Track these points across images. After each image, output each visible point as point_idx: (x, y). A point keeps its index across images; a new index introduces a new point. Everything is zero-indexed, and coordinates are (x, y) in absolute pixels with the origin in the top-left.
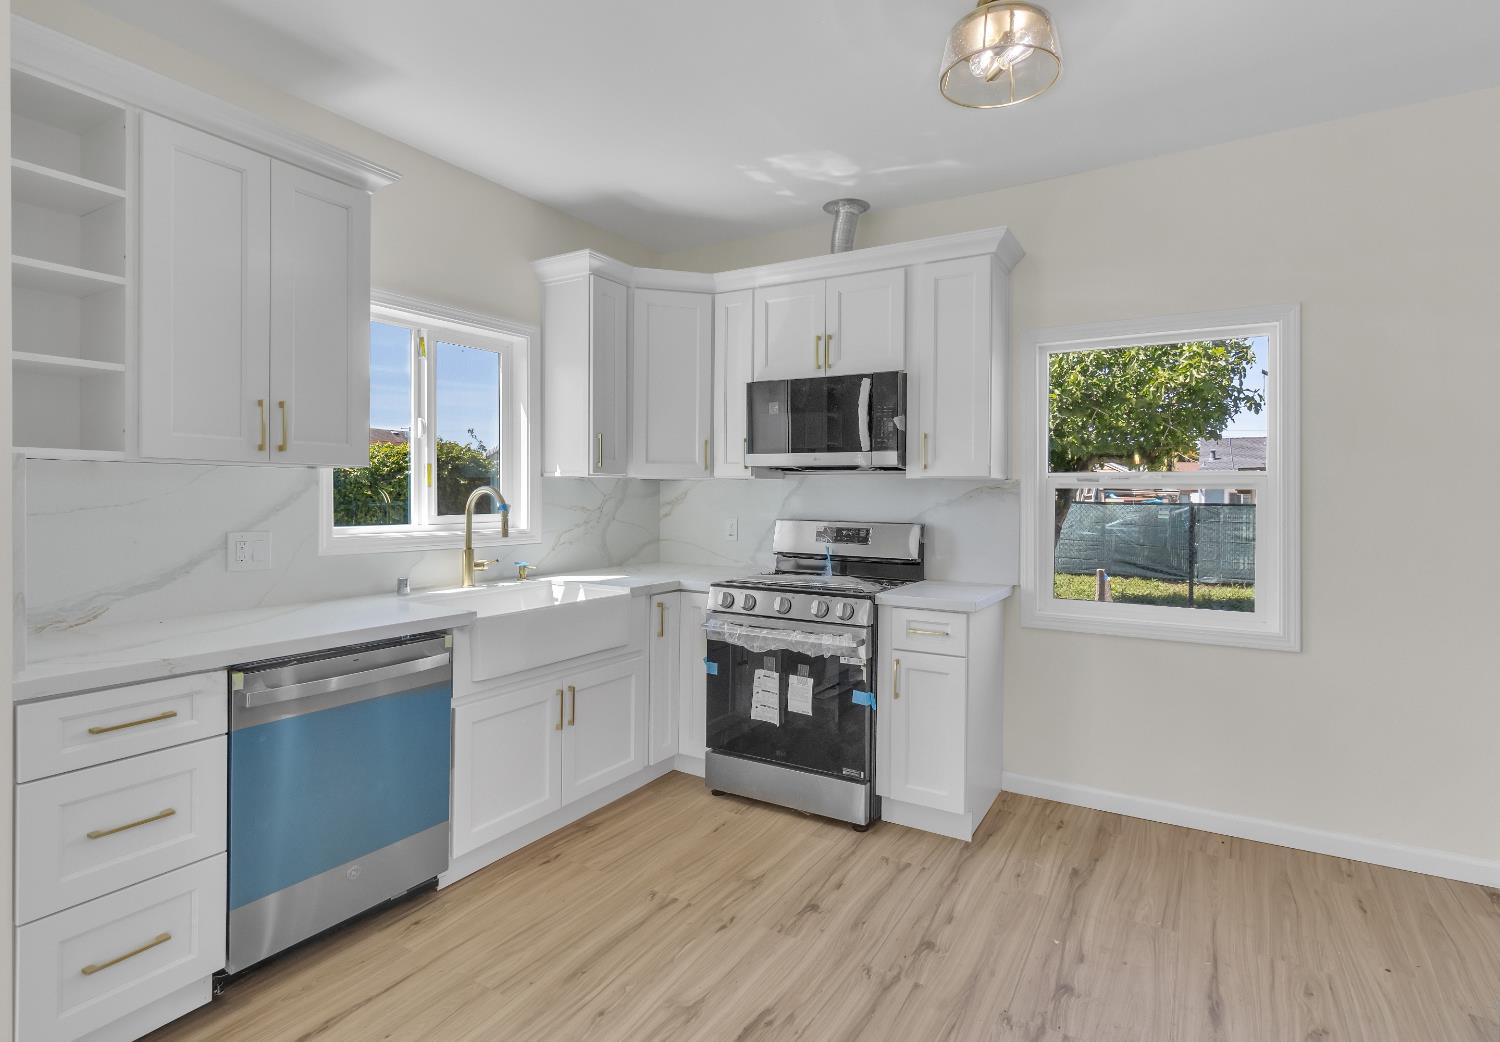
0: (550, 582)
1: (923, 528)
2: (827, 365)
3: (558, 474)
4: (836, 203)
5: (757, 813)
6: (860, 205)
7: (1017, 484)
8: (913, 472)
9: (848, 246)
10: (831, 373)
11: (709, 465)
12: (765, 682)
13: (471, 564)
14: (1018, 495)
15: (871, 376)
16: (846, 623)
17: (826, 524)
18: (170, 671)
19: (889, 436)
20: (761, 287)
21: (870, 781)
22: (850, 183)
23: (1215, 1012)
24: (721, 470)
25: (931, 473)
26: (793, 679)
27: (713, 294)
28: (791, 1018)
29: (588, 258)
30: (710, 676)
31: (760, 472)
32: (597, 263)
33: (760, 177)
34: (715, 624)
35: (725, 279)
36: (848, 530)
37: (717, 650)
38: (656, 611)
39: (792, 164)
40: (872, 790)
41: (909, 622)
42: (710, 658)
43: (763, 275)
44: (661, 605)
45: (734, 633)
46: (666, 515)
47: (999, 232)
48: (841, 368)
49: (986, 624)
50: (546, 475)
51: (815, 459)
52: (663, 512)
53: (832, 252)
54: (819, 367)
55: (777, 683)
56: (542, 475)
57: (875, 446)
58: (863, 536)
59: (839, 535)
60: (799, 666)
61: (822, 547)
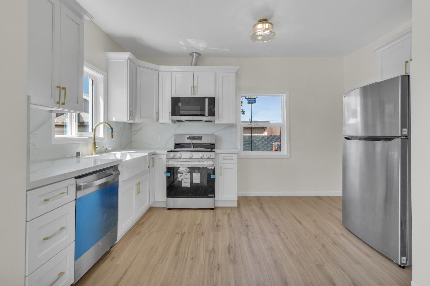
0: (115, 153)
1: (216, 136)
2: (194, 93)
3: (114, 120)
4: (193, 53)
6: (199, 54)
7: (236, 125)
8: (216, 122)
9: (196, 65)
10: (195, 96)
11: (158, 119)
12: (186, 177)
13: (95, 148)
15: (208, 98)
16: (209, 158)
17: (189, 136)
18: (65, 178)
19: (212, 113)
20: (174, 71)
21: (213, 197)
22: (201, 49)
23: (299, 222)
24: (161, 121)
26: (194, 174)
27: (158, 71)
28: (235, 245)
29: (129, 55)
30: (167, 177)
31: (173, 121)
32: (131, 57)
33: (181, 43)
34: (170, 163)
35: (162, 68)
36: (196, 137)
38: (151, 160)
39: (192, 42)
41: (223, 157)
42: (168, 172)
43: (175, 68)
44: (152, 158)
46: (134, 134)
48: (199, 95)
50: (109, 120)
51: (192, 118)
52: (133, 133)
53: (192, 65)
54: (192, 95)
55: (190, 176)
56: (107, 120)
57: (209, 115)
58: (200, 138)
59: (193, 138)
60: (196, 171)
61: (189, 142)
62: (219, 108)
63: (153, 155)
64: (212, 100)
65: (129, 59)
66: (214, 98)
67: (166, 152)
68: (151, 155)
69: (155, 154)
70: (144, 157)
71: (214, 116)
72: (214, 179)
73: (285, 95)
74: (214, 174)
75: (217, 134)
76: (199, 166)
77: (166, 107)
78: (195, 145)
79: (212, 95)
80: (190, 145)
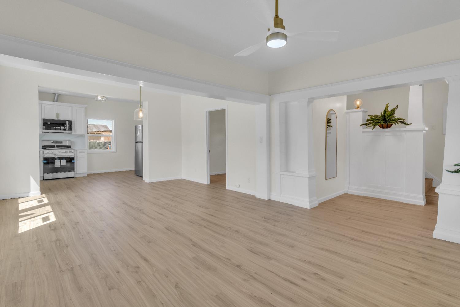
4: (55, 94)
5: (60, 180)
6: (59, 95)
8: (73, 133)
9: (57, 101)
10: (58, 119)
12: (57, 162)
15: (68, 121)
17: (53, 141)
19: (71, 129)
20: (43, 104)
21: (75, 171)
25: (77, 134)
26: (62, 161)
30: (44, 163)
36: (58, 142)
41: (79, 152)
42: (44, 160)
47: (86, 106)
53: (54, 101)
55: (60, 162)
57: (69, 130)
58: (61, 142)
59: (56, 142)
60: (63, 159)
61: (53, 144)
62: (75, 126)
64: (70, 122)
66: (72, 121)
71: (72, 130)
72: (74, 162)
73: (113, 120)
74: (74, 160)
75: (72, 140)
76: (64, 156)
78: (58, 146)
79: (70, 119)
80: (54, 147)
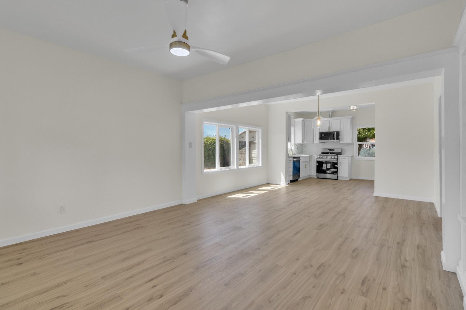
1: (342, 149)
2: (330, 130)
4: (330, 111)
7: (353, 143)
8: (341, 142)
9: (332, 117)
12: (324, 165)
14: (354, 145)
15: (336, 132)
16: (334, 158)
19: (338, 138)
21: (337, 174)
24: (315, 142)
25: (343, 142)
26: (328, 165)
30: (317, 165)
31: (320, 142)
34: (318, 159)
37: (318, 162)
40: (337, 175)
41: (341, 158)
42: (317, 163)
45: (320, 160)
47: (352, 116)
48: (332, 130)
49: (350, 158)
51: (329, 141)
52: (304, 148)
55: (326, 165)
57: (336, 139)
58: (333, 150)
59: (330, 150)
60: (329, 163)
61: (328, 151)
62: (342, 136)
63: (311, 157)
64: (338, 134)
65: (302, 120)
66: (339, 132)
67: (316, 155)
68: (310, 156)
69: (312, 156)
70: (308, 157)
72: (337, 167)
74: (337, 165)
76: (330, 161)
77: (317, 136)
78: (331, 153)
79: (337, 130)
80: (328, 153)
